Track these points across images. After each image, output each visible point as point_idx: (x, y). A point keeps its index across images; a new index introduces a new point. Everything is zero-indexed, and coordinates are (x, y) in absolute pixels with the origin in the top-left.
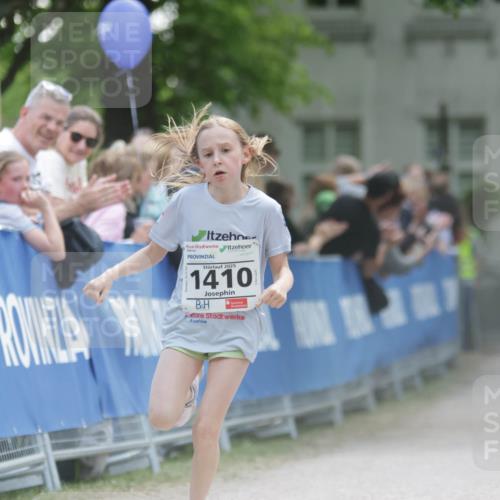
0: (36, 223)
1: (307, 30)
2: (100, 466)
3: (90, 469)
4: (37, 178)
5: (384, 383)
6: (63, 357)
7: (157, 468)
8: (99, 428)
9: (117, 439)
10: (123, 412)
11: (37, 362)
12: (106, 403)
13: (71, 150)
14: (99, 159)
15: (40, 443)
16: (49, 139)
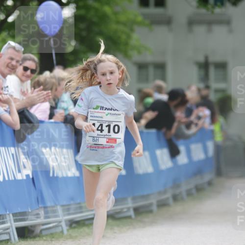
0: (6, 111)
1: (140, 19)
2: (38, 230)
3: (33, 232)
4: (7, 89)
5: (177, 192)
6: (19, 177)
7: (65, 232)
8: (37, 212)
9: (46, 217)
10: (49, 204)
11: (7, 179)
12: (40, 199)
13: (23, 75)
14: (37, 79)
15: (8, 218)
16: (13, 70)
